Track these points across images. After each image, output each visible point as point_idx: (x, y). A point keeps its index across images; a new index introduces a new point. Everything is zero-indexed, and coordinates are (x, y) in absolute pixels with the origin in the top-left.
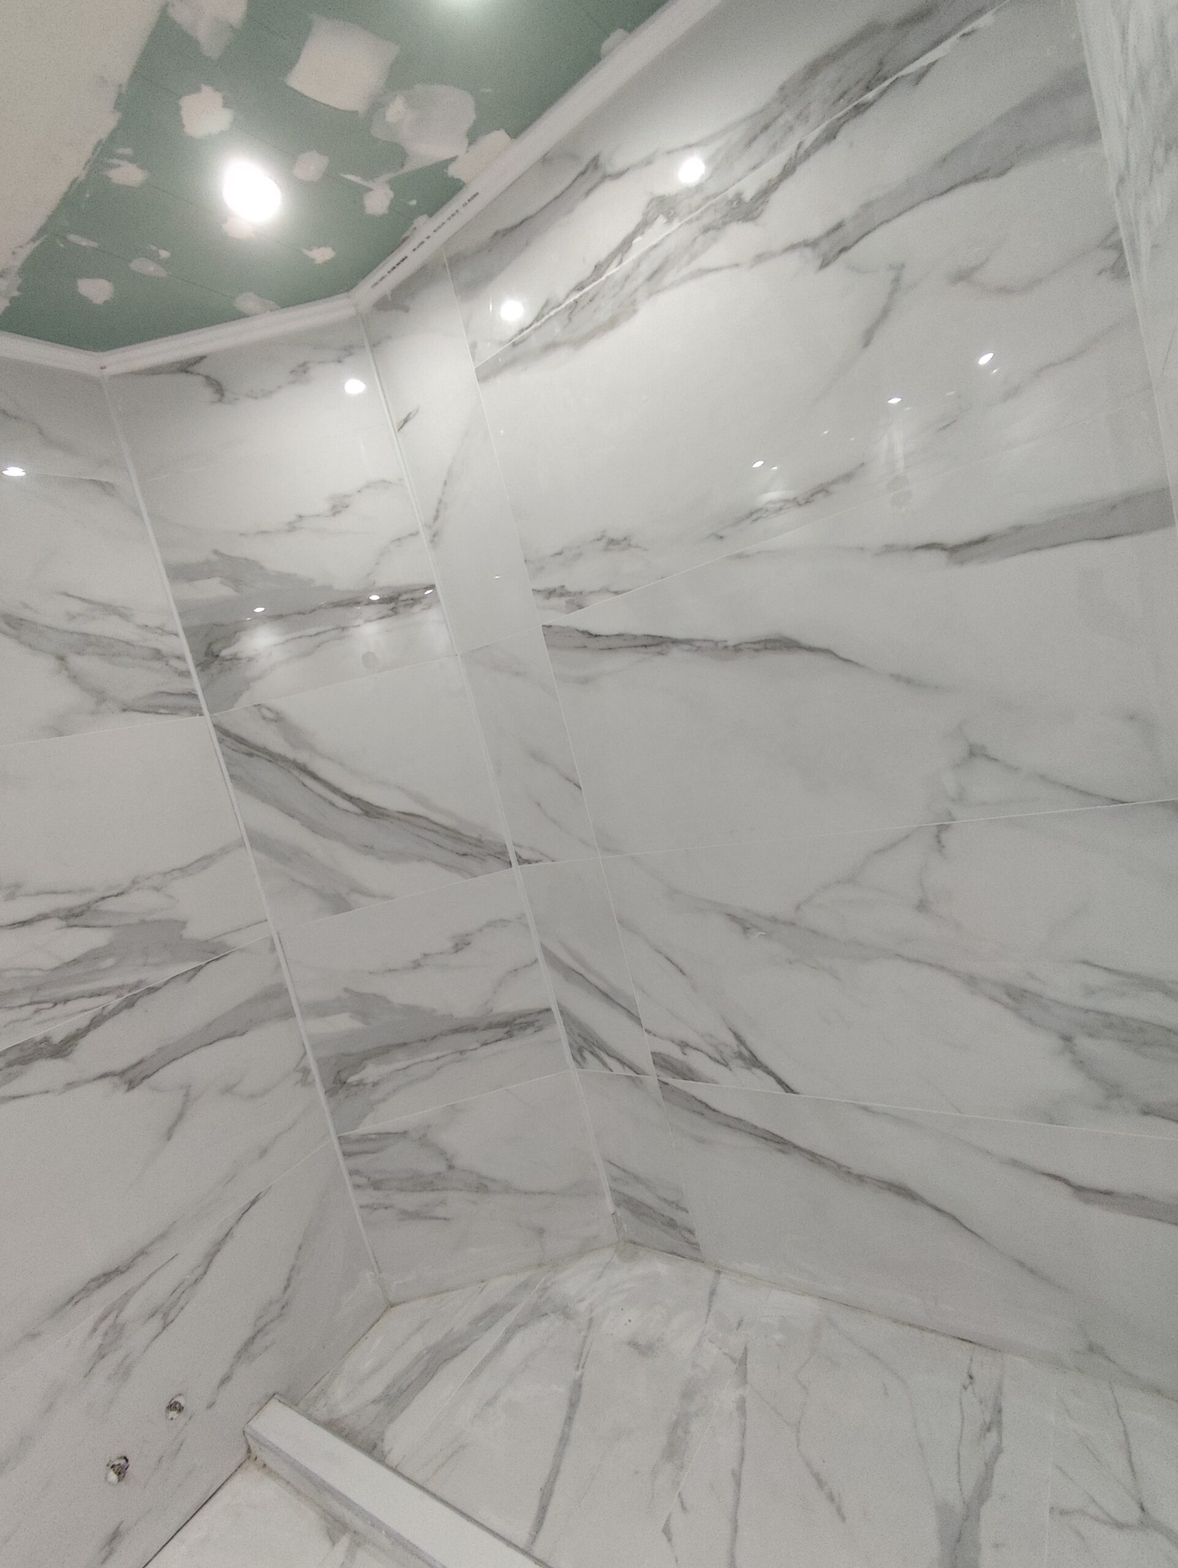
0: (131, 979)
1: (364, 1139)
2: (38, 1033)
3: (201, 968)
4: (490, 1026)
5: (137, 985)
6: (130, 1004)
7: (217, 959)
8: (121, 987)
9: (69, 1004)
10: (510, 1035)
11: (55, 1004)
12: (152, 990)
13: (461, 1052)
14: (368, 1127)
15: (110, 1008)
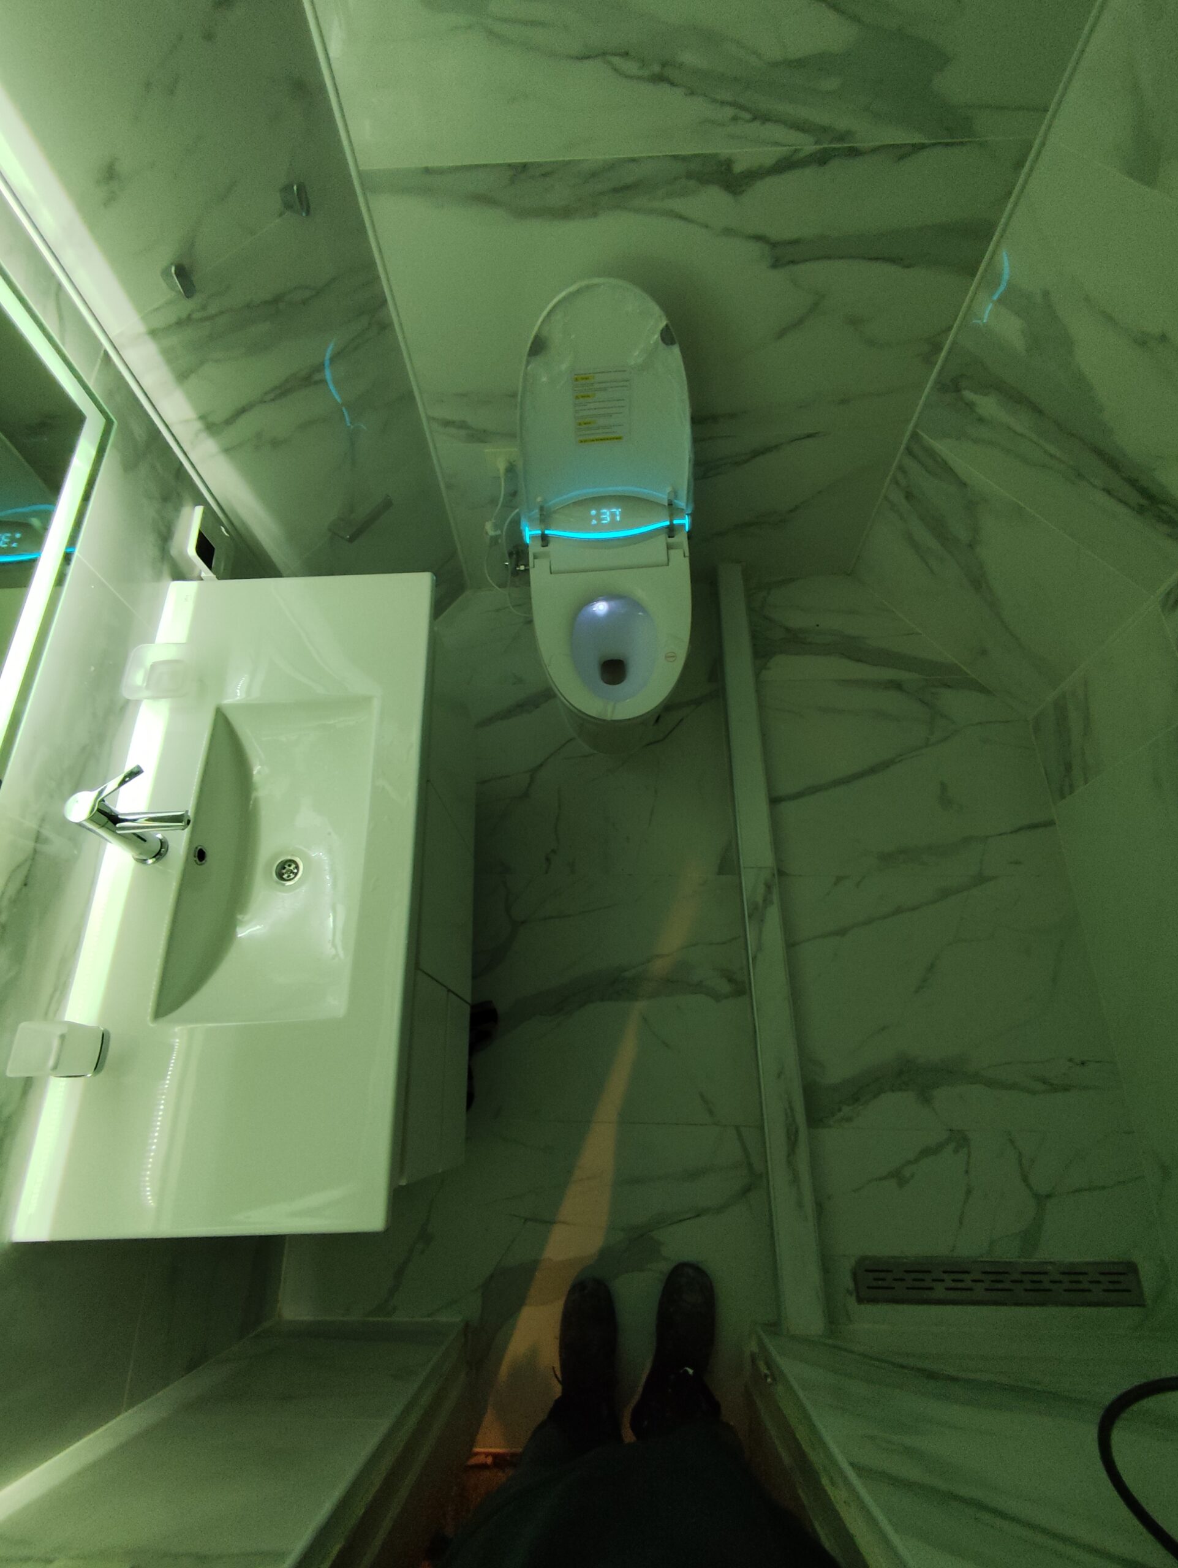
0: (842, 123)
1: (931, 453)
2: (724, 150)
3: (923, 147)
4: (1133, 482)
5: (841, 138)
6: (821, 159)
7: (947, 144)
8: (824, 130)
9: (769, 126)
10: (1140, 510)
11: (754, 119)
12: (854, 153)
13: (1080, 476)
14: (942, 447)
15: (802, 155)
